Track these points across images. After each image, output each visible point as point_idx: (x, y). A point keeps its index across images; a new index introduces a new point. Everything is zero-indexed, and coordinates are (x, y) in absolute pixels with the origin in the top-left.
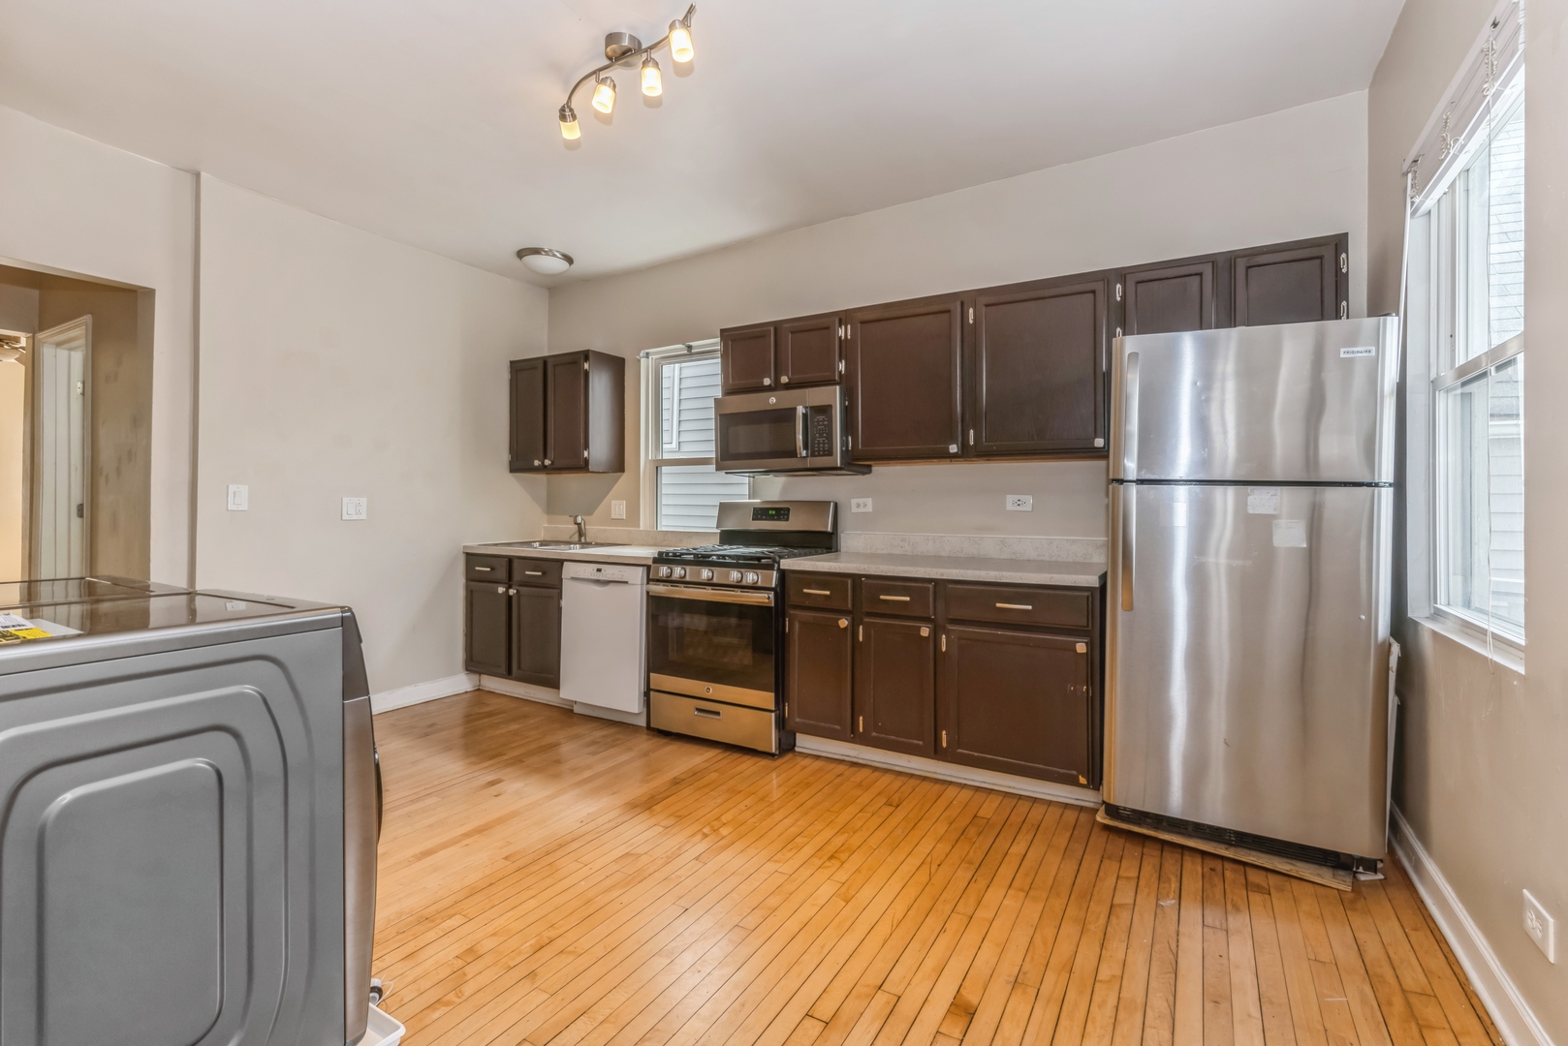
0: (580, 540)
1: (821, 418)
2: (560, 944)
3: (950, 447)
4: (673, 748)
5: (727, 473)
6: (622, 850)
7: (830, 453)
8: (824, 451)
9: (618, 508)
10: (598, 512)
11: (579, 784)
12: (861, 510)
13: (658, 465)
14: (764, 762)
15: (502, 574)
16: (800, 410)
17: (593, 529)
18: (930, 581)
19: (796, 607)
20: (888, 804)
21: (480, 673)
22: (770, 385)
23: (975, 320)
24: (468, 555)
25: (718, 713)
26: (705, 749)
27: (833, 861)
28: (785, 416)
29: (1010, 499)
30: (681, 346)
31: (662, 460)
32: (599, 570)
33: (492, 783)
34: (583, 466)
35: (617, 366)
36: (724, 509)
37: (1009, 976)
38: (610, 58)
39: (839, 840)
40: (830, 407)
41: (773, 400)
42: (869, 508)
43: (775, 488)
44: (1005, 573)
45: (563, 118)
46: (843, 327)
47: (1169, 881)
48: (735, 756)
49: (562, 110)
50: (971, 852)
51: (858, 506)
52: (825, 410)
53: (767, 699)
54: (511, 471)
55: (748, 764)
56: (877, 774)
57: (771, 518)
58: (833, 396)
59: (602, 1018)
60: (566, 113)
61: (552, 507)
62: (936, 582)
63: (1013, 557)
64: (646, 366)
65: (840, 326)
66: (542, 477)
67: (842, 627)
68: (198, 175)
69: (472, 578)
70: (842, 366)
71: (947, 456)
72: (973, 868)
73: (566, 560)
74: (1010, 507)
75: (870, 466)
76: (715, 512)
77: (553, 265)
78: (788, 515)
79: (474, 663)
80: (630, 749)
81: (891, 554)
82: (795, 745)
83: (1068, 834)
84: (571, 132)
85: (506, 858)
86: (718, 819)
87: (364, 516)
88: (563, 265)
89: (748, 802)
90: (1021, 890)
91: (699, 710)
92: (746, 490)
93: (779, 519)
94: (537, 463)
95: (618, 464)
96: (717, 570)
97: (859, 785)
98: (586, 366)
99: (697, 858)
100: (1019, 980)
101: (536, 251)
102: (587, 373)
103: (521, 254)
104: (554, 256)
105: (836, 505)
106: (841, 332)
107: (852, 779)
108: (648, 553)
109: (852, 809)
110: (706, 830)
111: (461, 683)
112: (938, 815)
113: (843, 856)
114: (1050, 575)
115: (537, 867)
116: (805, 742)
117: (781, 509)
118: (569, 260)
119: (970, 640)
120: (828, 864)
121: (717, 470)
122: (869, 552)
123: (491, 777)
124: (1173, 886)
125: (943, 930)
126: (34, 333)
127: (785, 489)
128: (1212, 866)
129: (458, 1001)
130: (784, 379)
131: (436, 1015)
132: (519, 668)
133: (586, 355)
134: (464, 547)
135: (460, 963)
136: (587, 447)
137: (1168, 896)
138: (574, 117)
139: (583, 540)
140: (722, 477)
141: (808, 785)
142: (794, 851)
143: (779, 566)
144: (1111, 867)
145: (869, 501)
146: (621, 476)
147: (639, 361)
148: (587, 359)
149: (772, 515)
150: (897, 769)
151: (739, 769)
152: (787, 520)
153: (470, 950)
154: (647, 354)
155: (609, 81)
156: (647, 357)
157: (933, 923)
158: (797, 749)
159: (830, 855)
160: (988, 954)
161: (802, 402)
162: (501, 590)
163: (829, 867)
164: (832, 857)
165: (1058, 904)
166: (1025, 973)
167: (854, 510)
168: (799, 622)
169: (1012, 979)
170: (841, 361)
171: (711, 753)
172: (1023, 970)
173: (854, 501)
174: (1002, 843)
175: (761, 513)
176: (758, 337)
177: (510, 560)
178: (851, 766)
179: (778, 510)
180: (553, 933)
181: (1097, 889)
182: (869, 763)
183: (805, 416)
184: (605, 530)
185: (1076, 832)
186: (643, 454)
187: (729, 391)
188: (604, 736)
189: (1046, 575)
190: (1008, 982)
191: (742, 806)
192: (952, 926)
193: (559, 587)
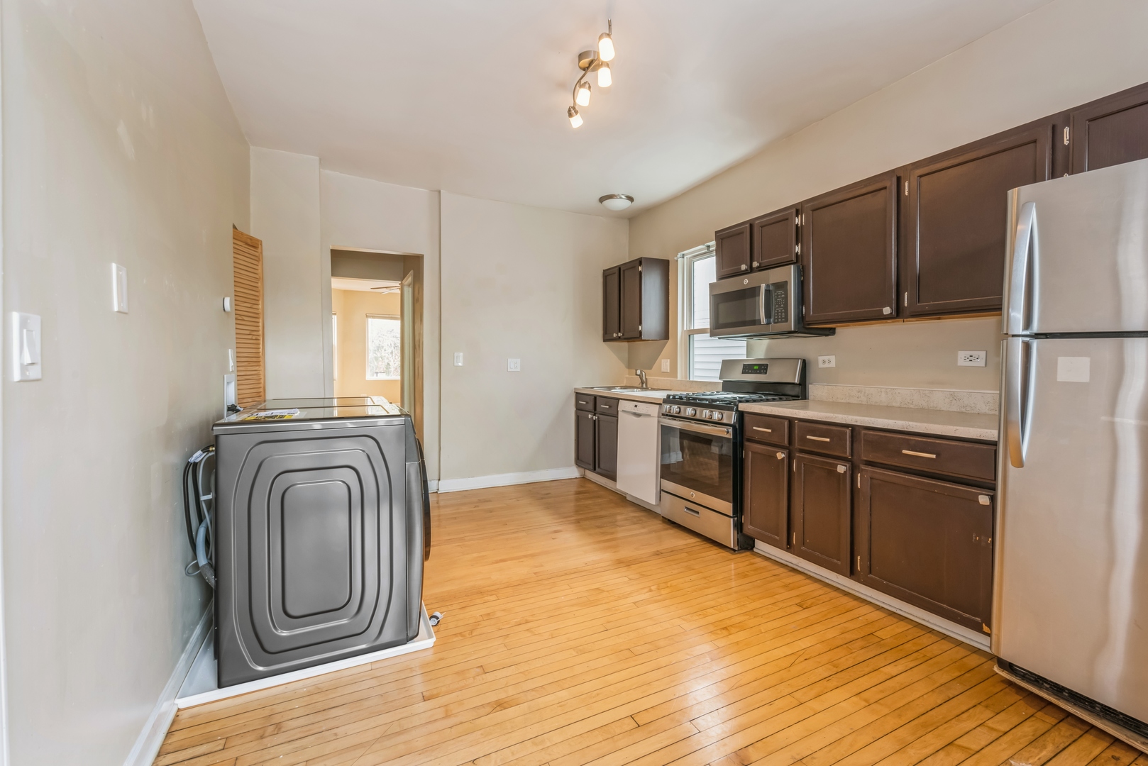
0: (642, 386)
1: (779, 292)
2: (529, 626)
3: (884, 309)
4: (673, 532)
5: (719, 338)
6: (597, 586)
7: (786, 319)
8: (781, 318)
9: (664, 364)
10: (655, 367)
11: (599, 542)
12: (827, 365)
13: (691, 334)
14: (725, 554)
15: (591, 407)
16: (763, 286)
17: (652, 379)
18: (846, 426)
19: (749, 440)
20: (799, 605)
21: (585, 469)
22: (746, 270)
23: (909, 191)
24: (577, 393)
25: (698, 513)
26: (691, 537)
27: (724, 631)
28: (753, 292)
29: (962, 355)
30: (704, 247)
31: (694, 330)
32: (636, 406)
33: (556, 532)
34: (638, 337)
35: (664, 266)
36: (727, 365)
37: (798, 754)
38: (584, 69)
39: (742, 618)
40: (786, 283)
41: (746, 281)
42: (833, 364)
43: (762, 348)
44: (911, 423)
45: (570, 115)
46: (800, 216)
47: (1044, 747)
48: (709, 545)
49: (569, 110)
50: (843, 659)
51: (824, 362)
52: (782, 286)
53: (727, 507)
54: (604, 341)
55: (714, 553)
56: (808, 581)
57: (755, 372)
58: (789, 274)
59: (523, 670)
60: (571, 112)
61: (630, 365)
62: (854, 429)
63: (963, 410)
64: (681, 264)
65: (797, 216)
66: (625, 344)
67: (779, 458)
68: (440, 192)
69: (579, 409)
70: (798, 249)
71: (881, 318)
72: (835, 670)
73: (622, 399)
74: (961, 362)
75: (834, 329)
76: (719, 366)
77: (620, 204)
78: (766, 369)
79: (579, 461)
80: (644, 528)
81: (849, 403)
82: (754, 546)
83: (957, 674)
84: (577, 122)
85: (535, 573)
86: (666, 583)
87: (519, 370)
88: (628, 203)
89: (693, 577)
90: (866, 701)
91: (688, 509)
92: (744, 351)
93: (760, 373)
94: (615, 335)
95: (666, 334)
96: (699, 409)
97: (786, 586)
98: (640, 269)
99: (634, 603)
100: (804, 761)
101: (611, 197)
102: (641, 273)
103: (602, 200)
104: (621, 198)
105: (804, 362)
106: (798, 221)
107: (783, 581)
108: (661, 395)
109: (768, 601)
110: (652, 588)
111: (573, 472)
112: (837, 623)
113: (733, 630)
114: (955, 428)
115: (546, 582)
116: (761, 546)
117: (763, 365)
118: (631, 199)
119: (881, 480)
120: (719, 632)
121: (711, 336)
122: (831, 400)
123: (556, 528)
124: (1044, 753)
125: (770, 703)
126: (402, 280)
127: (769, 349)
128: (1117, 755)
129: (468, 636)
130: (755, 264)
131: (455, 639)
132: (599, 467)
133: (640, 262)
134: (575, 389)
135: (481, 619)
136: (640, 323)
137: (1028, 759)
138: (576, 112)
139: (644, 386)
140: (716, 341)
141: (746, 576)
142: (701, 617)
143: (737, 407)
144: (982, 714)
145: (833, 358)
146: (666, 343)
147: (677, 261)
148: (640, 263)
149: (756, 370)
150: (827, 581)
151: (703, 555)
152: (766, 373)
153: (488, 614)
154: (683, 255)
155: (587, 86)
156: (683, 258)
157: (767, 695)
158: (755, 550)
159: (723, 627)
160: (793, 733)
161: (764, 281)
162: (590, 416)
163: (718, 634)
164: (725, 628)
165: (892, 722)
166: (813, 758)
167: (821, 365)
168: (752, 452)
169: (799, 757)
170: (797, 244)
171: (692, 540)
172: (814, 755)
173: (821, 359)
174: (880, 661)
175: (748, 369)
176: (739, 234)
177: (595, 398)
178: (790, 571)
179: (760, 366)
180: (530, 618)
181: (946, 725)
182: (806, 572)
183: (768, 292)
184: (657, 380)
185: (967, 675)
186: (680, 327)
187: (721, 277)
188: (635, 517)
189: (951, 427)
190: (793, 757)
191: (687, 579)
192: (779, 704)
193: (616, 416)
